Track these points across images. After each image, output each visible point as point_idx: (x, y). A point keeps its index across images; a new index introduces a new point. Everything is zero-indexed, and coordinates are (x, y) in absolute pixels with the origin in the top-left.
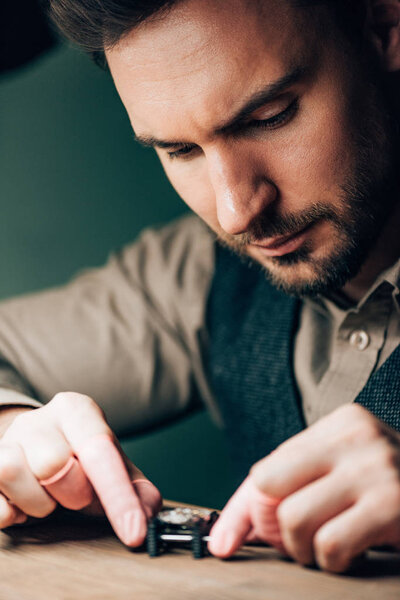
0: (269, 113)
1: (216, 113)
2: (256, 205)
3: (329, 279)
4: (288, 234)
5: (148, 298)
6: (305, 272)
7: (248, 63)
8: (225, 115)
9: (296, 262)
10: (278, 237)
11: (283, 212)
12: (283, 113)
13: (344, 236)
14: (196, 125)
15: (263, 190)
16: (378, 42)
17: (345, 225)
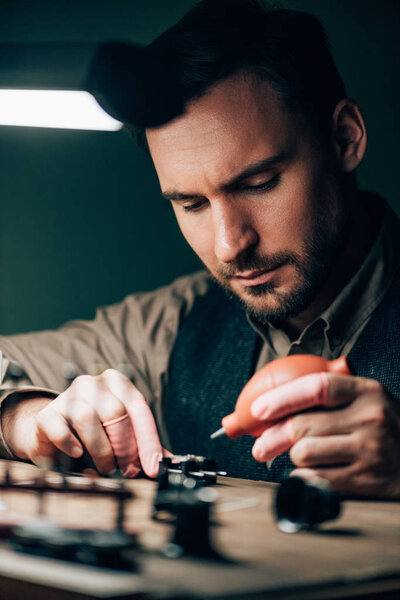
0: (258, 181)
1: (222, 174)
2: (243, 243)
3: (288, 308)
4: (262, 269)
5: (127, 347)
6: (270, 301)
7: (247, 144)
8: (228, 176)
9: (265, 293)
10: (256, 270)
11: (260, 252)
12: (269, 182)
13: (302, 278)
14: (207, 182)
15: (249, 235)
16: (338, 149)
17: (304, 269)
